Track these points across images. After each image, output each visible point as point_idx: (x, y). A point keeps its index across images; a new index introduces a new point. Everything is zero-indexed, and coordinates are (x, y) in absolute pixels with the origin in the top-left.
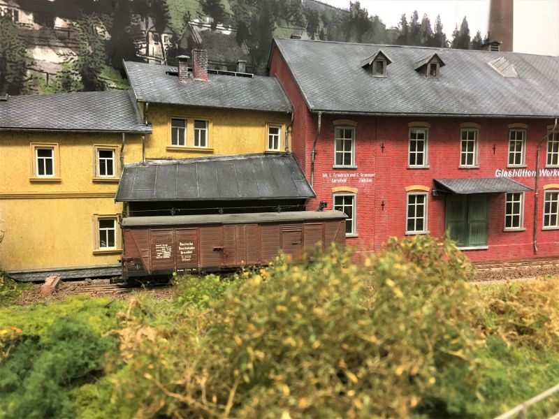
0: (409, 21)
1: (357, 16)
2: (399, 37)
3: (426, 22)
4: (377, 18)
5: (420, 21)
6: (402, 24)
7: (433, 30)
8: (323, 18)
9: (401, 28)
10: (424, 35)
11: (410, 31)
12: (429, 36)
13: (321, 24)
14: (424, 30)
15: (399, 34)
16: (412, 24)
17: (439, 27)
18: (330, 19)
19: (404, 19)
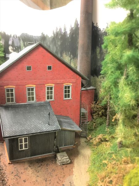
0: (55, 32)
2: (53, 39)
3: (60, 29)
4: (47, 35)
5: (58, 30)
7: (63, 31)
9: (53, 36)
10: (60, 35)
11: (55, 35)
12: (62, 34)
14: (60, 33)
15: (52, 38)
16: (56, 32)
17: (65, 29)
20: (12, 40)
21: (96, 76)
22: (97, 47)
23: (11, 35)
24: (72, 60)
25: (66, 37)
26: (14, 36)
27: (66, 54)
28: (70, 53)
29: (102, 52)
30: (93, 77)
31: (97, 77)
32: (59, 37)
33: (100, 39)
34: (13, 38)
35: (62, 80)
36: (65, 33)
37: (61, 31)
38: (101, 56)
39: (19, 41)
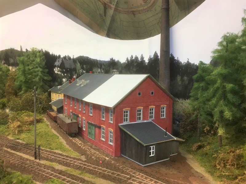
0: (129, 59)
1: (112, 62)
2: (126, 65)
4: (118, 61)
5: (134, 58)
6: (127, 61)
7: (139, 59)
8: (104, 65)
11: (130, 62)
12: (138, 63)
13: (103, 66)
14: (136, 61)
16: (131, 60)
18: (105, 64)
19: (127, 59)
20: (61, 61)
22: (178, 76)
23: (60, 56)
25: (144, 65)
26: (65, 58)
29: (183, 79)
31: (179, 99)
32: (135, 65)
34: (64, 60)
35: (160, 103)
36: (143, 61)
37: (137, 60)
38: (182, 82)
39: (73, 63)
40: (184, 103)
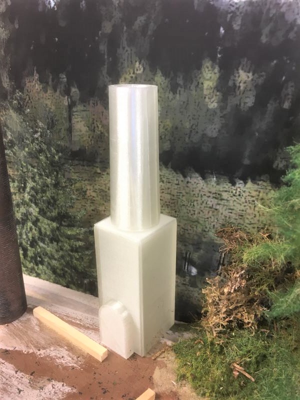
21: (197, 175)
22: (207, 63)
24: (80, 107)
27: (41, 80)
28: (64, 78)
29: (230, 83)
30: (185, 177)
31: (204, 178)
33: (222, 31)
38: (224, 100)
40: (225, 195)
